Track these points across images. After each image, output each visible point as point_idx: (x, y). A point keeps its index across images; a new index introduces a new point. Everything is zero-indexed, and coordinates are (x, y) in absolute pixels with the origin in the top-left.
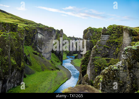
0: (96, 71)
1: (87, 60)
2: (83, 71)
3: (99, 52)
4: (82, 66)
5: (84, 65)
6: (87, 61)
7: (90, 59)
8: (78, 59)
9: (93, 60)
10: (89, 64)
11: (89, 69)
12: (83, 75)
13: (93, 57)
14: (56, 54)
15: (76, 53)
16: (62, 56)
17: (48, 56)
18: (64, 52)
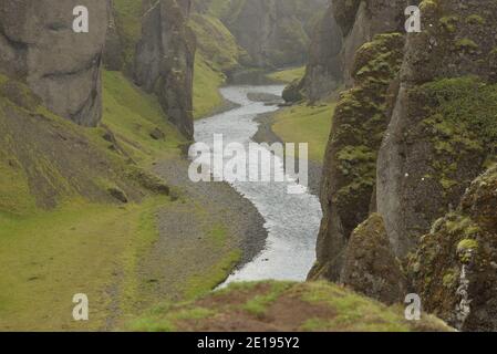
0: (445, 183)
1: (373, 111)
2: (345, 190)
3: (465, 42)
4: (343, 155)
5: (356, 143)
6: (377, 117)
7: (394, 99)
8: (311, 104)
9: (421, 106)
10: (388, 135)
11: (392, 171)
12: (349, 225)
13: (419, 82)
14: (138, 80)
15: (292, 63)
16: (188, 85)
17: (76, 92)
18: (198, 58)
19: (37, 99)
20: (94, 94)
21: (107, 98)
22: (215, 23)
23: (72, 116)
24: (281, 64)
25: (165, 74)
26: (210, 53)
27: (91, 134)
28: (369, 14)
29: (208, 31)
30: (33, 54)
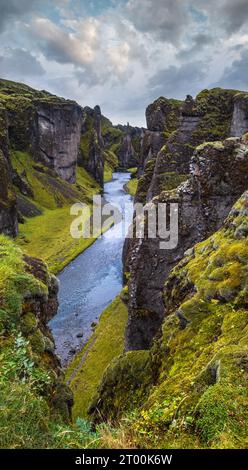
13: (159, 173)
14: (88, 169)
15: (134, 166)
16: (102, 172)
17: (68, 173)
18: (106, 163)
19: (57, 175)
20: (74, 174)
21: (78, 175)
22: (112, 153)
23: (67, 180)
24: (131, 167)
25: (96, 168)
26: (110, 162)
27: (73, 186)
28: (152, 152)
29: (110, 156)
30: (55, 161)
